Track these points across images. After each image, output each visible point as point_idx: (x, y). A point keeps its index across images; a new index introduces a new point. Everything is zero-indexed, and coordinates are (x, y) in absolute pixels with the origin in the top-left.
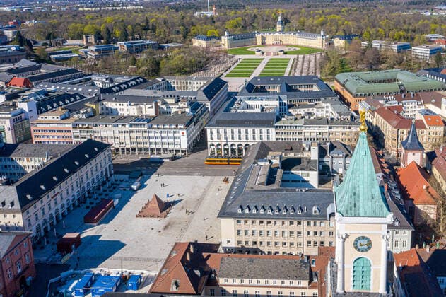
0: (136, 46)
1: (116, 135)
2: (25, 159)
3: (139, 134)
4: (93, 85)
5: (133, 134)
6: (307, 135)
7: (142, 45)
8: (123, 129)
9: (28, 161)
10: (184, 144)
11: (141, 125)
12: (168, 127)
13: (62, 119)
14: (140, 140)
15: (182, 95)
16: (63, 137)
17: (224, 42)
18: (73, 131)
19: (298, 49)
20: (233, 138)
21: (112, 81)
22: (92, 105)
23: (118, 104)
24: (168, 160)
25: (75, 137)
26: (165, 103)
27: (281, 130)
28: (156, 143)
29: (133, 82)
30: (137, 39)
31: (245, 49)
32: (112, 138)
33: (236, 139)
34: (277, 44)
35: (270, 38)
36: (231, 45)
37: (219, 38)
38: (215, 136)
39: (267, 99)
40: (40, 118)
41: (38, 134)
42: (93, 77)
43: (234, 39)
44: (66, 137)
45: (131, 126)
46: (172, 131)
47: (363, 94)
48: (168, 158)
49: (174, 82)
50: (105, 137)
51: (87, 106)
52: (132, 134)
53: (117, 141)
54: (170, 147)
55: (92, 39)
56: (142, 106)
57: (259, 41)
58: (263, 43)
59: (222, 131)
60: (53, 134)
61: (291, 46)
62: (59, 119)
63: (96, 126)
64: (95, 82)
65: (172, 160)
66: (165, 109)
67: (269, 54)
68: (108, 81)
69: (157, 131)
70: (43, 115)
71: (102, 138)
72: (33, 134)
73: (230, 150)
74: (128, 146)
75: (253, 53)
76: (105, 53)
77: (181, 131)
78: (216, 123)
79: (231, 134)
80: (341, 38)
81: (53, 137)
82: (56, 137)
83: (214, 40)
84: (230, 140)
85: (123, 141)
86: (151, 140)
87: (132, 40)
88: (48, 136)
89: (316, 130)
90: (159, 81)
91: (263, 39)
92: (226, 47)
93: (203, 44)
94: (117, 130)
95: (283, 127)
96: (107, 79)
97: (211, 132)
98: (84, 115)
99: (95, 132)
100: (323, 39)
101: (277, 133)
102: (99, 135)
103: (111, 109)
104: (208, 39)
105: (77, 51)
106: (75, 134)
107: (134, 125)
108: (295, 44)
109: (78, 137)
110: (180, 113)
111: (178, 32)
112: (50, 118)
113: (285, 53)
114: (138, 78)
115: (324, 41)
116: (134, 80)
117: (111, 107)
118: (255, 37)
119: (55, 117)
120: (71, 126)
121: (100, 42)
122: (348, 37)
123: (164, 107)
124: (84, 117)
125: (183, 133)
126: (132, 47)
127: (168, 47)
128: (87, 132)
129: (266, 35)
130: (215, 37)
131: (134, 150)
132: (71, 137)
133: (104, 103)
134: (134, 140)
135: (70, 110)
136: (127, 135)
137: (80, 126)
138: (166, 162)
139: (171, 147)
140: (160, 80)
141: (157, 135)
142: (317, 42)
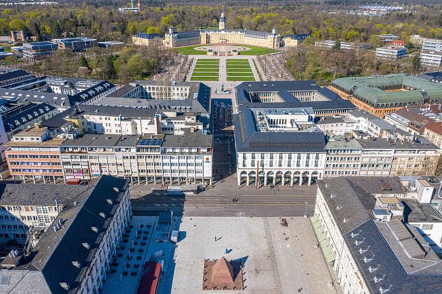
0: (75, 44)
1: (120, 161)
2: (23, 207)
3: (149, 160)
4: (50, 90)
5: (142, 161)
6: (366, 161)
7: (81, 43)
8: (128, 154)
9: (27, 210)
10: (208, 171)
11: (151, 148)
12: (187, 151)
13: (44, 141)
14: (151, 167)
15: (173, 105)
16: (49, 164)
17: (168, 41)
18: (62, 156)
19: (248, 49)
20: (271, 165)
21: (72, 86)
22: (73, 121)
23: (103, 117)
24: (192, 193)
25: (65, 164)
26: (164, 117)
27: (332, 155)
28: (172, 171)
29: (100, 88)
30: (72, 37)
31: (192, 48)
32: (113, 164)
33: (276, 165)
34: (222, 44)
35: (215, 37)
36: (176, 44)
37: (163, 36)
38: (248, 162)
39: (293, 113)
40: (14, 139)
41: (15, 160)
42: (48, 80)
43: (179, 37)
44: (53, 164)
45: (138, 150)
46: (194, 156)
47: (385, 104)
48: (192, 191)
49: (150, 88)
50: (105, 164)
51: (66, 122)
52: (140, 160)
53: (121, 169)
54: (189, 175)
55: (21, 35)
56: (137, 121)
57: (203, 40)
58: (208, 42)
59: (258, 156)
60: (35, 160)
61: (239, 45)
62: (40, 140)
63: (92, 150)
64: (52, 87)
65: (197, 193)
66: (166, 124)
67: (222, 54)
68: (67, 86)
69: (173, 156)
70: (19, 136)
71: (100, 165)
72: (9, 160)
73: (266, 179)
74: (136, 175)
75: (205, 53)
76: (45, 51)
77: (205, 157)
78: (250, 146)
79: (269, 160)
80: (292, 37)
81: (36, 163)
82: (39, 164)
83: (156, 38)
84: (267, 166)
85: (129, 169)
86: (165, 168)
87: (67, 37)
88: (28, 163)
89: (377, 154)
90: (133, 87)
91: (208, 37)
92: (171, 46)
93: (146, 42)
94: (119, 155)
95: (334, 151)
96: (66, 83)
97: (244, 158)
98: (72, 135)
99: (91, 158)
100: (274, 38)
101: (328, 159)
102: (96, 161)
103: (95, 124)
104: (151, 37)
105: (9, 49)
106: (64, 160)
107: (143, 148)
108: (242, 43)
109: (69, 163)
110: (192, 131)
111: (115, 29)
112: (28, 139)
113: (239, 54)
114: (104, 83)
115: (276, 40)
116: (101, 84)
117: (94, 121)
118: (199, 36)
119: (35, 138)
120: (58, 149)
121: (30, 39)
122: (299, 36)
123: (165, 122)
124: (72, 137)
125: (207, 159)
126: (71, 45)
127: (109, 45)
128: (81, 157)
129: (211, 33)
130: (157, 35)
131: (142, 178)
132: (59, 164)
133: (85, 116)
134: (144, 168)
135: (49, 128)
136: (134, 161)
137: (70, 150)
138: (190, 196)
139: (191, 175)
140: (134, 85)
141: (173, 161)
142: (268, 42)
